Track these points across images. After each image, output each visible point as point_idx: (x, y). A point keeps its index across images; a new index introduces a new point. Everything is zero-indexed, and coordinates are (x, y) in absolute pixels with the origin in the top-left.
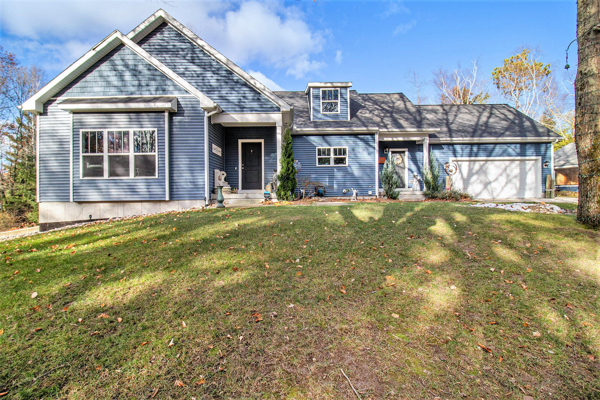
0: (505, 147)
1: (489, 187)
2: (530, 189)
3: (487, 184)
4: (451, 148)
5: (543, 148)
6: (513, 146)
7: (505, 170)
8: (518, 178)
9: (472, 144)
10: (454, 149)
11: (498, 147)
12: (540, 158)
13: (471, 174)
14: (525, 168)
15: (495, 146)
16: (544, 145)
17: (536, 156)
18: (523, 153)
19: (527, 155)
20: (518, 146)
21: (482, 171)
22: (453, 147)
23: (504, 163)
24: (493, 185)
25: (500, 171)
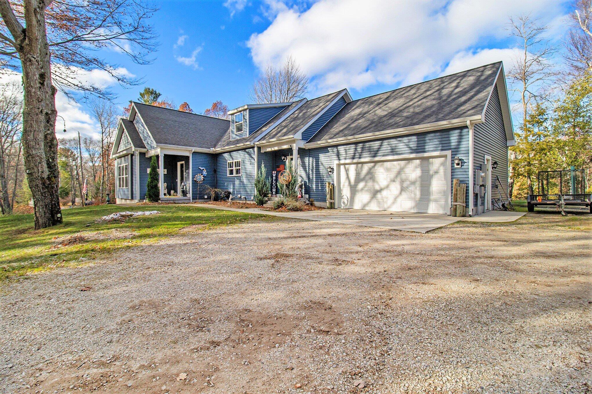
0: (394, 142)
1: (379, 196)
2: (436, 201)
3: (375, 193)
4: (335, 150)
5: (454, 138)
6: (405, 140)
7: (399, 173)
8: (418, 184)
9: (356, 143)
10: (338, 151)
11: (385, 143)
12: (449, 153)
13: (358, 180)
14: (428, 171)
15: (382, 143)
16: (457, 131)
17: (442, 150)
18: (420, 149)
19: (427, 150)
20: (414, 138)
21: (371, 176)
22: (337, 149)
23: (399, 164)
24: (384, 193)
25: (392, 175)
